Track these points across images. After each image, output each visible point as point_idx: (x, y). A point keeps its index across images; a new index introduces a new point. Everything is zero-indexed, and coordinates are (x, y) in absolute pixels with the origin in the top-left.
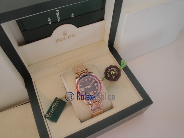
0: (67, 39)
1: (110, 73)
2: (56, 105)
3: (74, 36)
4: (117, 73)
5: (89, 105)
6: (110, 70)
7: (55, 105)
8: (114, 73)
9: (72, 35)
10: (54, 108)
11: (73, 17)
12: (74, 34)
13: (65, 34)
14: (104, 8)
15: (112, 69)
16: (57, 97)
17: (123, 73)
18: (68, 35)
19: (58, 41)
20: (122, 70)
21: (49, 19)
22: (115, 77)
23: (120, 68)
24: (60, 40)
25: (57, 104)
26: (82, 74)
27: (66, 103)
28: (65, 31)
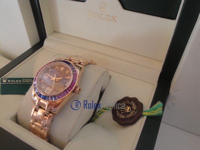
8: (128, 111)
10: (22, 82)
22: (123, 117)
23: (145, 111)
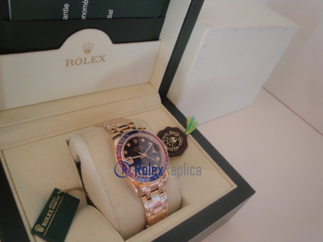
0: (89, 63)
1: (168, 142)
2: (58, 204)
3: (104, 61)
4: (181, 141)
5: (143, 196)
6: (166, 134)
7: (56, 204)
9: (101, 57)
11: (110, 18)
12: (104, 56)
13: (88, 51)
14: (164, 17)
15: (171, 133)
16: (58, 187)
17: (191, 141)
18: (93, 53)
19: (70, 65)
20: (190, 135)
21: (67, 6)
24: (76, 61)
25: (59, 202)
26: (125, 131)
27: (78, 201)
28: (90, 45)
